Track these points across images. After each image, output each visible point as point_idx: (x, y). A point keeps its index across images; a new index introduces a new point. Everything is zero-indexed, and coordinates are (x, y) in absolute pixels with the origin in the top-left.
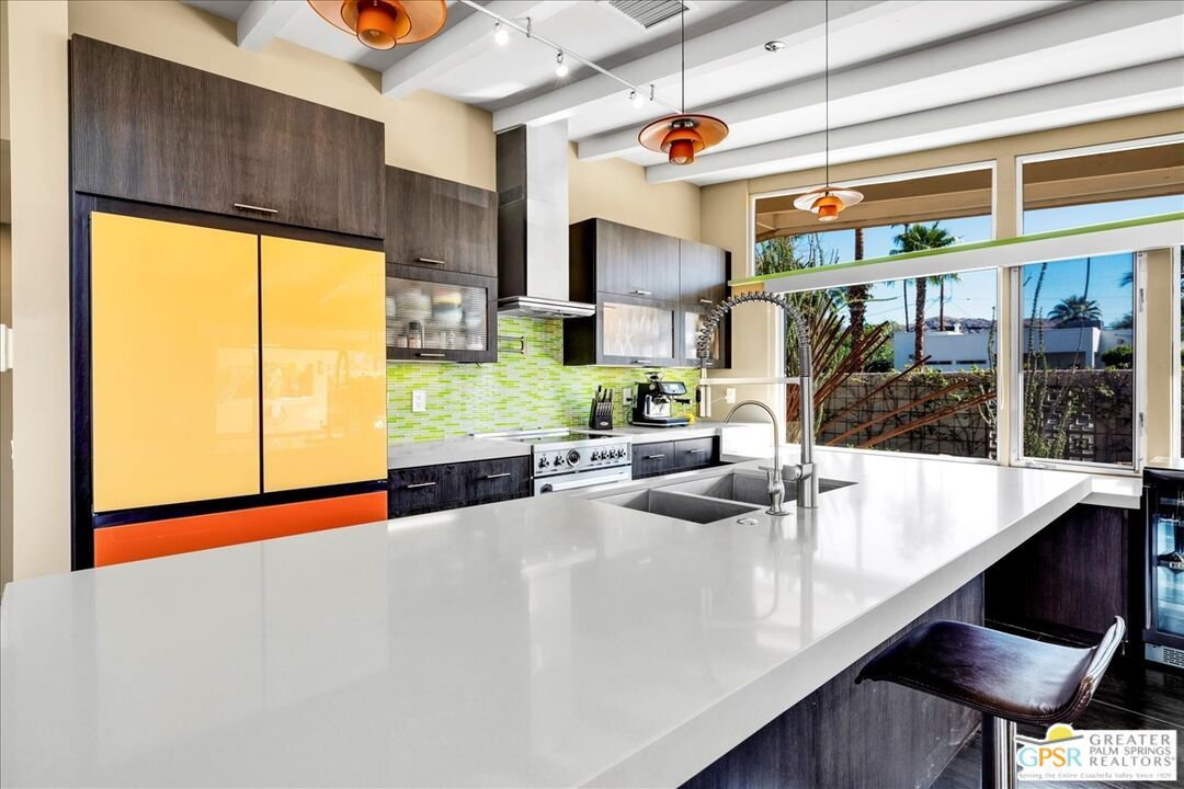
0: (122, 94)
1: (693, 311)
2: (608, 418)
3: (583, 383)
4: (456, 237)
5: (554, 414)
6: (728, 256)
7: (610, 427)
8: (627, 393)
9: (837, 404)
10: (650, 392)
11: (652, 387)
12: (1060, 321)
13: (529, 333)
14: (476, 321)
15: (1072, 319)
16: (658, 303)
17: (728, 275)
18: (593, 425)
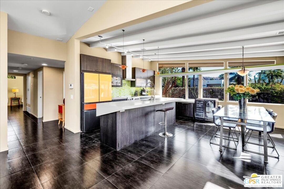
0: (86, 60)
1: (149, 79)
2: (137, 94)
3: (133, 89)
4: (117, 71)
5: (129, 94)
6: (154, 71)
7: (137, 96)
8: (140, 91)
9: (175, 93)
10: (143, 91)
11: (143, 90)
12: (220, 78)
13: (126, 83)
14: (119, 81)
15: (222, 78)
16: (144, 78)
17: (154, 74)
18: (135, 95)
